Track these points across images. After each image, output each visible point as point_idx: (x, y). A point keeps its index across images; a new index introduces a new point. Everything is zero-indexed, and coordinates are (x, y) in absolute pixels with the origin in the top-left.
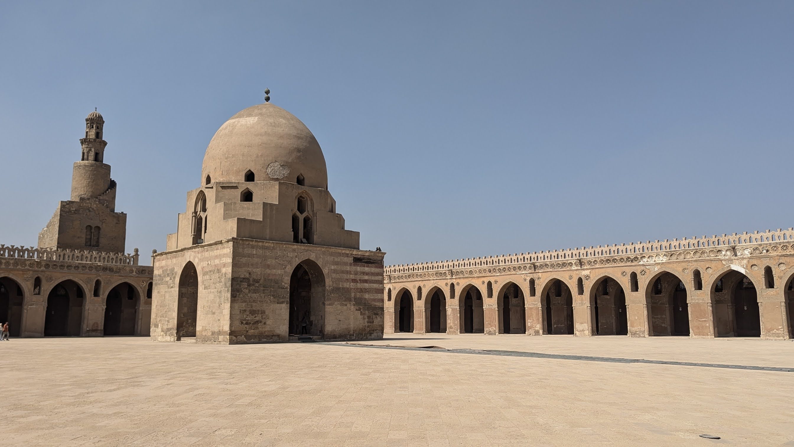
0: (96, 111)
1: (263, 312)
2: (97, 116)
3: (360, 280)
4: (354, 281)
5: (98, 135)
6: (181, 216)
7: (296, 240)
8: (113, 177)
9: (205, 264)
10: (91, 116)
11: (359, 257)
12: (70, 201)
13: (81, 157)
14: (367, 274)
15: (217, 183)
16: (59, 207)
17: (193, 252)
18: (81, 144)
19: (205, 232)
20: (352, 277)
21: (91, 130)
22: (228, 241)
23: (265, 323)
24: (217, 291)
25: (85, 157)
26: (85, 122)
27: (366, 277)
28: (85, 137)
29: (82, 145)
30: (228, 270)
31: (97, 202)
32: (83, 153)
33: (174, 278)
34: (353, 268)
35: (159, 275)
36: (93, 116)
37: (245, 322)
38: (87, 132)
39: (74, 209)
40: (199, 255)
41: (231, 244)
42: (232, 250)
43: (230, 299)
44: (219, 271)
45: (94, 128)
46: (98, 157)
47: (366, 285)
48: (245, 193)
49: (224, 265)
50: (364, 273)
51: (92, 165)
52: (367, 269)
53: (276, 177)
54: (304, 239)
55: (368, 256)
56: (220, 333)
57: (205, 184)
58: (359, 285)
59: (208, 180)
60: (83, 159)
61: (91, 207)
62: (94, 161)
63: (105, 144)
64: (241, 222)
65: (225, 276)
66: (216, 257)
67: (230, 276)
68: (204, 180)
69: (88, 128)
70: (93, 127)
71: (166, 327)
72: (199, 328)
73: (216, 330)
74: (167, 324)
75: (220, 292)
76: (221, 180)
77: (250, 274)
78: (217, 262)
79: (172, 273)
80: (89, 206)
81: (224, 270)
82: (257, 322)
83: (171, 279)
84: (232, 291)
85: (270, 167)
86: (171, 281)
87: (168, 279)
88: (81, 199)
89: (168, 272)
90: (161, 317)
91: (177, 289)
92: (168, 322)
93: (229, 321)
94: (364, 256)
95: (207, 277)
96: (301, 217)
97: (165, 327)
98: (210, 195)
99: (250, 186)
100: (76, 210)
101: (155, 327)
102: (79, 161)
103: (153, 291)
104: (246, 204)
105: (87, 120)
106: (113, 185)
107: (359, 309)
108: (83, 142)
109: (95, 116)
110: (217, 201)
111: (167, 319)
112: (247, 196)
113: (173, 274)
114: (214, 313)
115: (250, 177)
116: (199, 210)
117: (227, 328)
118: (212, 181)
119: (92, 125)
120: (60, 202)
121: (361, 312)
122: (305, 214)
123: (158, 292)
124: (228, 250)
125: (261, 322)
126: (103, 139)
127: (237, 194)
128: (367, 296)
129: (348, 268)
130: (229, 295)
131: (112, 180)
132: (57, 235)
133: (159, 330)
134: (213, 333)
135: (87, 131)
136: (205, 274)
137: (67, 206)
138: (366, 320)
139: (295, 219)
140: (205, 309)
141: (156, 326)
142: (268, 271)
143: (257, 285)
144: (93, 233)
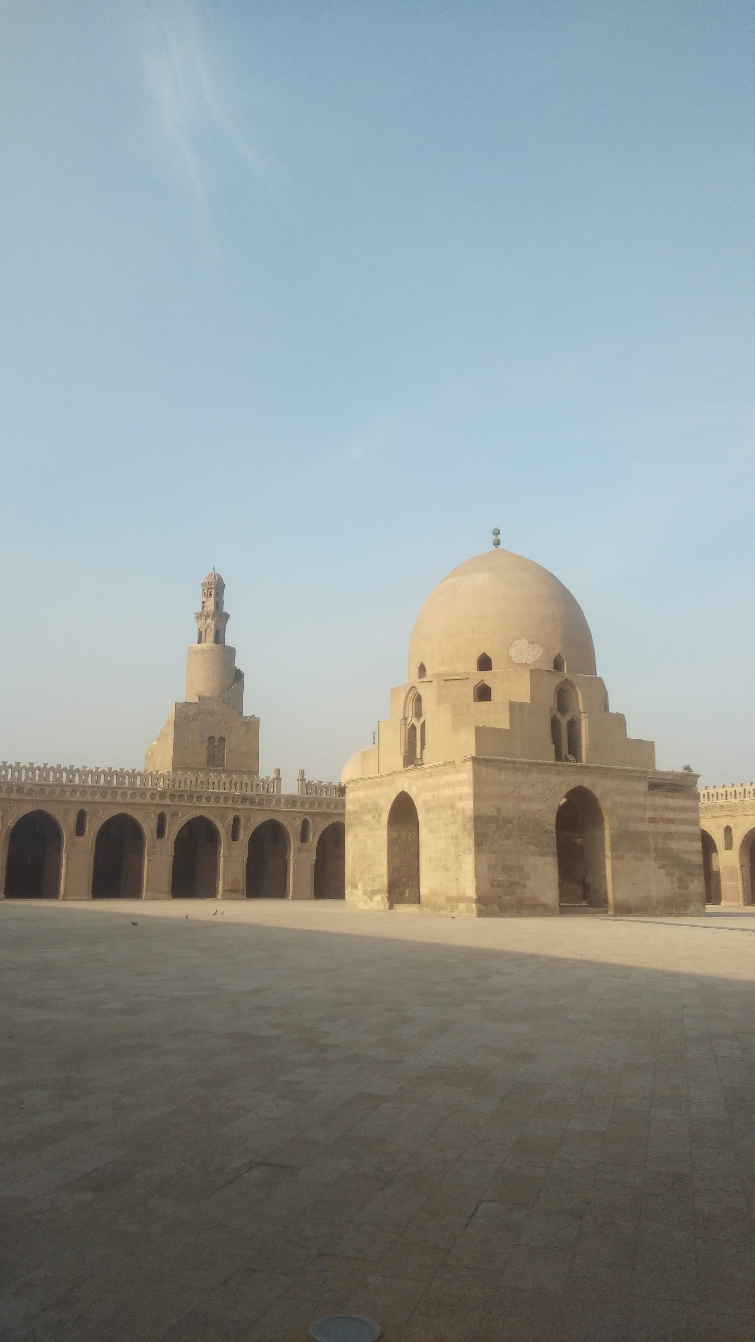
0: (214, 570)
1: (520, 869)
2: (216, 578)
3: (662, 819)
4: (653, 820)
5: (219, 604)
6: (382, 725)
7: (558, 756)
8: (239, 665)
9: (428, 795)
10: (208, 578)
11: (657, 781)
12: (186, 703)
13: (197, 639)
14: (672, 809)
15: (438, 675)
16: (173, 711)
17: (407, 777)
18: (196, 620)
19: (423, 747)
20: (649, 814)
21: (209, 598)
22: (465, 761)
23: (524, 886)
24: (452, 836)
25: (203, 638)
26: (201, 589)
27: (671, 815)
28: (200, 609)
29: (198, 621)
30: (468, 805)
31: (221, 703)
32: (200, 633)
33: (380, 816)
34: (649, 800)
35: (355, 812)
36: (211, 578)
37: (496, 883)
38: (204, 602)
39: (192, 714)
40: (418, 783)
41: (470, 765)
42: (472, 774)
43: (473, 849)
44: (452, 806)
45: (213, 595)
46: (219, 637)
47: (672, 828)
48: (480, 687)
49: (461, 798)
50: (667, 808)
51: (212, 650)
52: (671, 802)
53: (523, 661)
54: (570, 755)
55: (670, 780)
56: (459, 899)
57: (417, 676)
58: (661, 827)
59: (422, 669)
60: (200, 642)
61: (213, 710)
62: (214, 643)
63: (227, 617)
64: (481, 732)
65: (463, 814)
66: (447, 785)
67: (470, 812)
68: (415, 671)
69: (205, 596)
70: (211, 595)
71: (371, 889)
72: (424, 890)
73: (454, 894)
74: (372, 885)
75: (457, 837)
76: (442, 669)
77: (498, 810)
78: (448, 792)
79: (375, 809)
80: (211, 709)
81: (460, 805)
82: (512, 885)
83: (373, 818)
84: (477, 836)
85: (513, 646)
86: (375, 820)
87: (369, 817)
88: (201, 698)
89: (369, 808)
90: (361, 873)
91: (385, 833)
92: (373, 880)
93: (474, 882)
94: (665, 779)
95: (432, 815)
96: (564, 721)
97: (369, 888)
98: (428, 693)
99: (487, 677)
100: (194, 715)
101: (352, 888)
102: (195, 644)
103: (346, 834)
104: (484, 705)
105: (203, 585)
106: (238, 676)
107: (664, 867)
108: (198, 616)
109: (213, 578)
110: (441, 700)
111: (371, 876)
112: (483, 693)
113: (377, 810)
114: (447, 869)
115: (485, 663)
116: (410, 715)
117: (470, 891)
118: (429, 672)
119: (209, 591)
120: (174, 704)
121: (667, 871)
122: (569, 717)
123: (355, 837)
124: (466, 774)
125: (518, 884)
126: (224, 611)
127: (469, 691)
128: (674, 845)
129: (641, 800)
130: (471, 843)
131: (237, 668)
132: (172, 752)
133: (359, 892)
134: (449, 899)
135: (203, 600)
136: (429, 810)
137: (183, 710)
138: (676, 884)
139: (554, 723)
140: (432, 862)
141: (355, 886)
142: (524, 806)
143: (509, 827)
144: (216, 748)
